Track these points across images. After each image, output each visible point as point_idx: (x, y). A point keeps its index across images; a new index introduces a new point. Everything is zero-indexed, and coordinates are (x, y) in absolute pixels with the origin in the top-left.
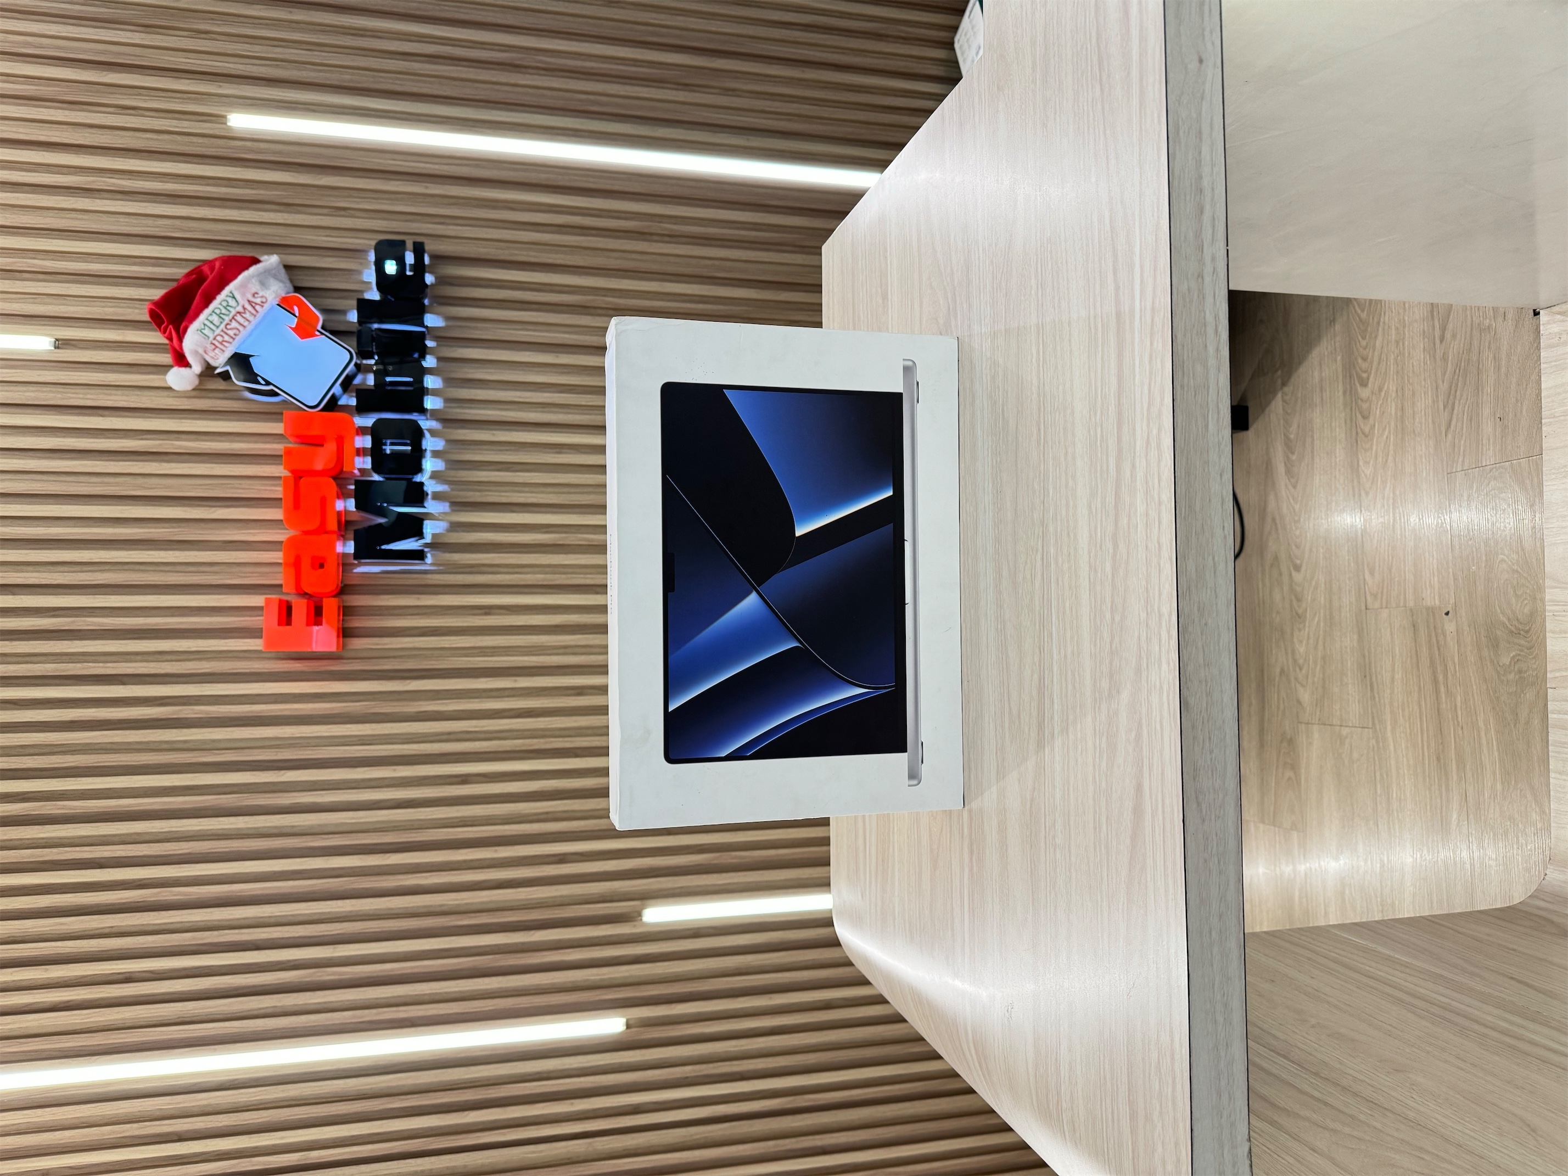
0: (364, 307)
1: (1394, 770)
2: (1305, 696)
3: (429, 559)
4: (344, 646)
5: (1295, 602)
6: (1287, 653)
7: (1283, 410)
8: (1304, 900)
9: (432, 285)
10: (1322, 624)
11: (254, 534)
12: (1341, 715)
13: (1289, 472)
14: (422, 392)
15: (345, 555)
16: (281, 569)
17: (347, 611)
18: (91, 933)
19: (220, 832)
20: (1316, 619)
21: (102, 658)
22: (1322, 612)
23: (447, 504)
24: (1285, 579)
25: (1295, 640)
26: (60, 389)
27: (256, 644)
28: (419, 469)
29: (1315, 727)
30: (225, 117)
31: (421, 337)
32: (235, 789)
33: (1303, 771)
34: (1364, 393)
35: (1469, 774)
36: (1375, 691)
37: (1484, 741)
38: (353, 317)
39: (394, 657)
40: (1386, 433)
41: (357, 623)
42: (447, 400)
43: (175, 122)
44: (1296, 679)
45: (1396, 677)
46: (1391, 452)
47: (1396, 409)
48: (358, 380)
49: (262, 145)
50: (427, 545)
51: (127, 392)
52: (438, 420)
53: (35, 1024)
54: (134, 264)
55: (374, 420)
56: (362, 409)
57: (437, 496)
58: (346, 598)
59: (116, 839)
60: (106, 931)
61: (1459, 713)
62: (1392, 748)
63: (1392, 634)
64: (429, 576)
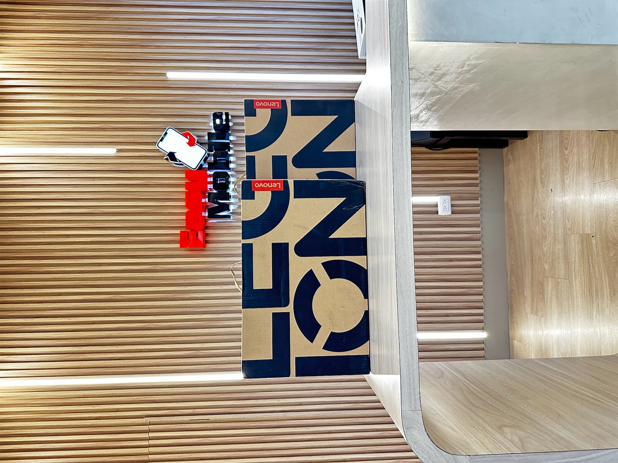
0: (210, 135)
1: (575, 295)
2: (546, 267)
3: (232, 218)
4: (205, 247)
5: (543, 231)
6: (540, 250)
7: (540, 158)
8: (546, 343)
9: (232, 126)
10: (552, 240)
11: (177, 210)
12: (558, 274)
13: (542, 182)
14: (228, 162)
15: (205, 217)
16: (185, 221)
17: (206, 235)
18: (130, 336)
19: (168, 306)
20: (550, 238)
21: (132, 250)
22: (552, 235)
23: (238, 199)
24: (540, 223)
25: (543, 246)
26: (118, 165)
27: (178, 246)
28: (228, 188)
29: (550, 278)
30: (166, 74)
31: (228, 144)
32: (172, 292)
33: (545, 295)
34: (566, 152)
35: (599, 297)
36: (569, 265)
37: (604, 285)
38: (207, 138)
39: (221, 250)
40: (573, 168)
41: (209, 239)
42: (237, 165)
43: (151, 77)
44: (543, 260)
45: (576, 260)
46: (575, 175)
47: (577, 159)
48: (208, 159)
49: (177, 82)
50: (231, 213)
51: (138, 165)
52: (234, 171)
53: (114, 363)
54: (139, 124)
55: (214, 172)
56: (210, 168)
57: (234, 197)
58: (206, 230)
59: (137, 307)
60: (134, 336)
61: (596, 274)
62: (575, 287)
63: (575, 244)
64: (232, 223)
